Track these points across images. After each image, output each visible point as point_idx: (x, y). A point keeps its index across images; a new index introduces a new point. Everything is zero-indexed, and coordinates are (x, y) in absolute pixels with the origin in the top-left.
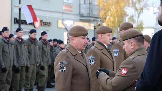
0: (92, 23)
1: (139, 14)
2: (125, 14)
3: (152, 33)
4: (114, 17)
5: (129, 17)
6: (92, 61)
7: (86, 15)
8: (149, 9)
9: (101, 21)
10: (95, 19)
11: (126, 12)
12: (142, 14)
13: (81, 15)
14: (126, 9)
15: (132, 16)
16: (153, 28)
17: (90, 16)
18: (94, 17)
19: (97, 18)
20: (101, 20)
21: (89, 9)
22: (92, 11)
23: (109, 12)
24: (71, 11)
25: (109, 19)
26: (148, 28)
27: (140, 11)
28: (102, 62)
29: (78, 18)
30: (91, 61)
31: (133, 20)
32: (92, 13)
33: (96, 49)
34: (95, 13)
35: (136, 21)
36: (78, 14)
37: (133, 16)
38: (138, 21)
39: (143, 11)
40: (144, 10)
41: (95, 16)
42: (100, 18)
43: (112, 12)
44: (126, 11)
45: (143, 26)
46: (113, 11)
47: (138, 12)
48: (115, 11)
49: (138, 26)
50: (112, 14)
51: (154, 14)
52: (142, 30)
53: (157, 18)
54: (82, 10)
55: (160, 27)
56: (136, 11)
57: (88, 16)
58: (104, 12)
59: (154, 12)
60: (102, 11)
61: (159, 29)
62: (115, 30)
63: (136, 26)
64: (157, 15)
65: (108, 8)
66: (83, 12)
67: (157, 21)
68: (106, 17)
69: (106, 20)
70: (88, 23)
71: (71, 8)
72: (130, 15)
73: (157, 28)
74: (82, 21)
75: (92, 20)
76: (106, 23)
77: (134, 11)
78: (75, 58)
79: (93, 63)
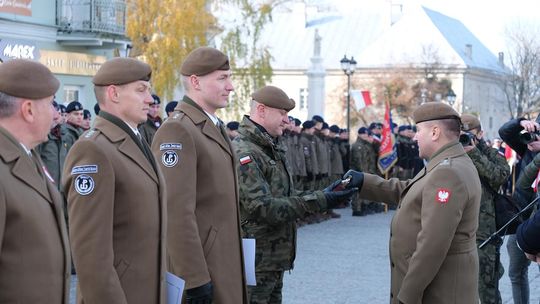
0: (99, 54)
1: (259, 24)
2: (213, 26)
3: (302, 90)
4: (176, 35)
5: (225, 34)
6: (85, 182)
7: (80, 28)
8: (290, 11)
9: (128, 46)
10: (111, 41)
11: (216, 20)
12: (268, 26)
13: (62, 28)
14: (217, 9)
15: (235, 31)
16: (305, 72)
17: (93, 29)
18: (107, 35)
19: (115, 36)
20: (130, 43)
21: (89, 6)
22: (99, 15)
23: (160, 17)
24: (28, 13)
25: (160, 40)
26: (288, 71)
27: (263, 16)
29: (53, 36)
30: (81, 182)
31: (239, 44)
32: (100, 20)
33: (101, 138)
34: (111, 21)
35: (250, 47)
36: (53, 23)
37: (238, 33)
38: (254, 49)
39: (270, 17)
40: (275, 13)
41: (110, 32)
42: (129, 39)
43: (167, 19)
44: (216, 14)
45: (273, 65)
46: (173, 16)
47: (256, 20)
48: (179, 15)
49: (256, 67)
50: (168, 25)
51: (307, 25)
52: (269, 79)
53: (318, 40)
54: (64, 8)
55: (327, 70)
56: (249, 15)
57: (88, 29)
58: (141, 19)
59: (309, 20)
60: (134, 15)
61: (323, 76)
62: (178, 79)
63: (247, 66)
64: (317, 31)
65: (156, 5)
66: (69, 19)
67: (317, 50)
68: (148, 35)
69: (147, 47)
70: (87, 53)
71: (27, 4)
72: (230, 27)
73: (318, 71)
74: (63, 46)
75: (101, 44)
76: (148, 56)
77: (242, 17)
78: (14, 171)
79: (88, 191)
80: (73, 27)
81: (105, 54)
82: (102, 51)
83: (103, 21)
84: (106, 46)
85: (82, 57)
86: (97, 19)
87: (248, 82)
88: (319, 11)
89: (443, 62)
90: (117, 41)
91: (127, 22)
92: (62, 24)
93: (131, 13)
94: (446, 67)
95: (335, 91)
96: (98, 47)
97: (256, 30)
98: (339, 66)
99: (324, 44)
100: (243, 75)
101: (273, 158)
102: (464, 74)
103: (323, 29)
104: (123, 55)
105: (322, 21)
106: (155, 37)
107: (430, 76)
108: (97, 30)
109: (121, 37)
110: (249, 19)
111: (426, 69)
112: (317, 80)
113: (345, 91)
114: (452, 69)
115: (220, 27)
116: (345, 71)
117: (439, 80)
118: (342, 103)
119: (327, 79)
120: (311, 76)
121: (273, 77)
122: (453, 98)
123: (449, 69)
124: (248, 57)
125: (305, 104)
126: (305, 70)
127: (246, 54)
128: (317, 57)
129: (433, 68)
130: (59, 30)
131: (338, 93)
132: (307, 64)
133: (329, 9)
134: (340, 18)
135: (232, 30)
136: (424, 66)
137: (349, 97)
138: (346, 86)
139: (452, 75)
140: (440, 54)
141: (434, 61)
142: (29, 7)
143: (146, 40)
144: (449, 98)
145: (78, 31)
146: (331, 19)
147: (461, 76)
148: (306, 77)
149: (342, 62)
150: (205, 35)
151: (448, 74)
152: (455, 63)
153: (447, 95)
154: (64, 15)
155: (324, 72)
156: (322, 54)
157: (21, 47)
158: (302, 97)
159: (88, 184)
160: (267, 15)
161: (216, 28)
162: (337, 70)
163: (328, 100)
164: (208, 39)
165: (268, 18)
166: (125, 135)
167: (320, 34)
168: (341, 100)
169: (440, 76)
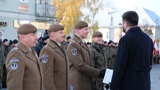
0: (48, 23)
1: (95, 14)
2: (81, 14)
3: (107, 33)
4: (70, 17)
5: (84, 17)
6: (45, 59)
7: (42, 15)
8: (104, 10)
9: (56, 21)
10: (51, 19)
11: (82, 12)
12: (97, 14)
13: (37, 15)
14: (82, 9)
15: (87, 16)
16: (108, 28)
17: (46, 16)
18: (50, 17)
19: (52, 18)
21: (45, 9)
22: (48, 11)
23: (65, 12)
24: (27, 11)
25: (65, 19)
26: (103, 27)
27: (96, 11)
28: (55, 61)
29: (34, 18)
30: (44, 60)
31: (89, 19)
32: (48, 13)
34: (51, 13)
36: (35, 14)
37: (88, 16)
38: (93, 21)
39: (98, 11)
41: (51, 16)
42: (56, 18)
43: (67, 12)
44: (82, 11)
45: (99, 26)
46: (69, 11)
47: (94, 12)
48: (71, 11)
49: (94, 26)
50: (68, 14)
51: (109, 14)
52: (97, 30)
53: (112, 18)
54: (38, 9)
55: (115, 27)
56: (91, 11)
57: (44, 15)
58: (60, 12)
59: (109, 12)
60: (58, 11)
61: (114, 29)
62: (71, 30)
63: (91, 26)
64: (112, 15)
65: (64, 8)
66: (39, 13)
67: (112, 21)
68: (62, 17)
69: (62, 21)
70: (44, 23)
71: (27, 8)
72: (86, 15)
73: (112, 27)
74: (38, 20)
75: (48, 20)
76: (62, 23)
77: (89, 12)
78: (27, 55)
79: (46, 62)
80: (40, 15)
81: (49, 23)
82: (49, 22)
83: (49, 13)
84: (50, 20)
85: (43, 24)
86: (47, 13)
87: (91, 31)
88: (112, 10)
89: (149, 24)
90: (53, 19)
91: (56, 13)
92: (37, 14)
93: (57, 11)
94: (150, 26)
95: (117, 33)
96: (47, 21)
97: (94, 16)
98: (118, 26)
99: (114, 19)
100: (90, 29)
101: (99, 53)
102: (156, 28)
103: (113, 15)
104: (55, 23)
105: (113, 12)
106: (64, 17)
107: (145, 28)
108: (47, 16)
109: (54, 18)
110: (91, 12)
111: (144, 26)
112: (112, 30)
113: (120, 33)
114: (152, 26)
115: (83, 14)
116: (120, 27)
117: (148, 30)
118: (119, 37)
119: (115, 30)
120: (110, 29)
121: (99, 29)
122: (152, 35)
123: (151, 26)
124: (91, 23)
125: (108, 37)
126: (108, 27)
127: (91, 22)
128: (112, 23)
129: (146, 26)
130: (36, 16)
131: (118, 34)
132: (109, 25)
133: (115, 9)
134: (119, 11)
135: (86, 16)
136: (144, 25)
137: (121, 35)
138: (121, 32)
139: (152, 28)
140: (148, 22)
141: (147, 24)
142: (28, 9)
143: (61, 19)
144: (151, 35)
145: (42, 16)
146: (116, 12)
147: (155, 28)
148: (109, 29)
149: (119, 24)
150: (79, 17)
151: (151, 28)
152: (153, 24)
153: (151, 34)
154: (38, 11)
155: (114, 27)
156: (113, 22)
157: (25, 21)
158: (107, 35)
159: (46, 60)
160: (97, 11)
161: (82, 15)
162: (118, 27)
163: (115, 36)
164: (80, 18)
165: (97, 12)
166: (56, 46)
167: (113, 16)
168: (119, 36)
169: (149, 29)
